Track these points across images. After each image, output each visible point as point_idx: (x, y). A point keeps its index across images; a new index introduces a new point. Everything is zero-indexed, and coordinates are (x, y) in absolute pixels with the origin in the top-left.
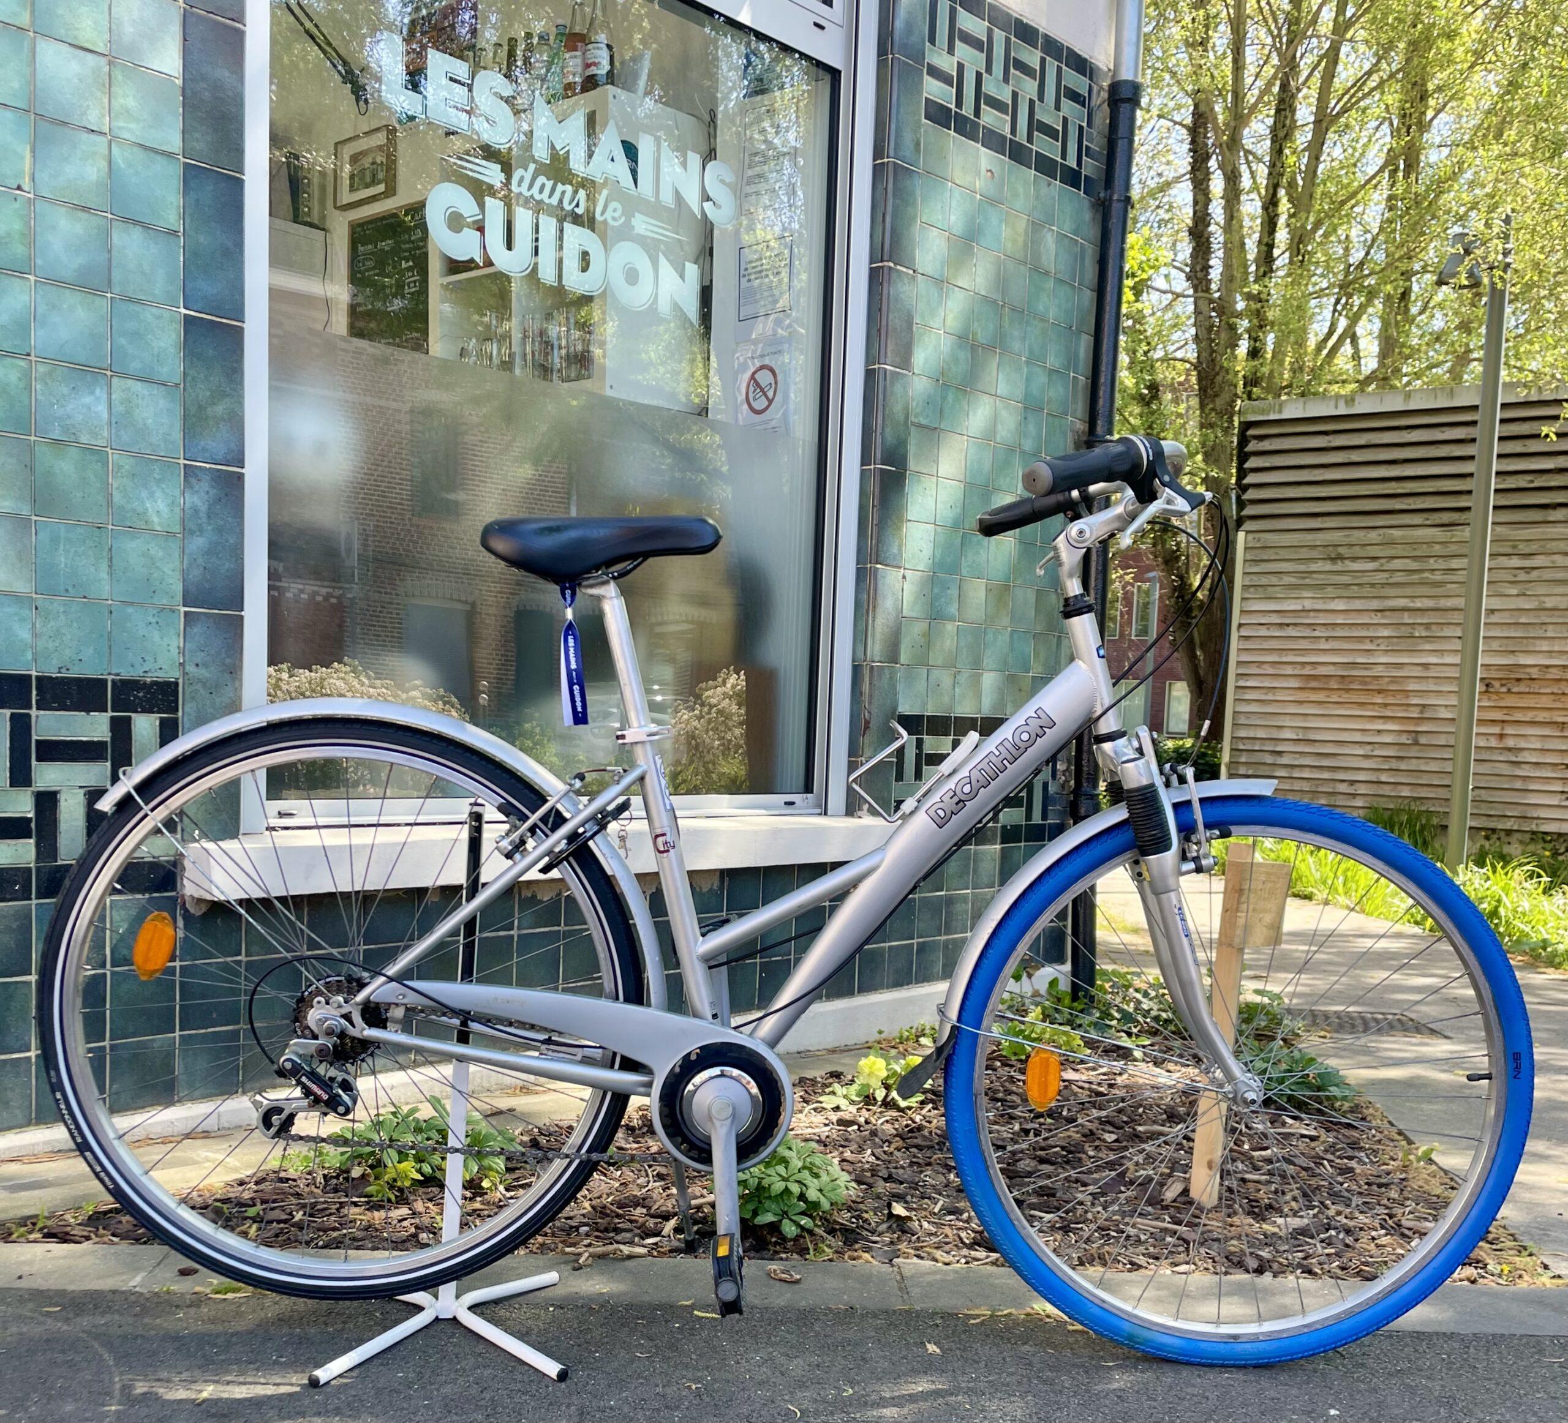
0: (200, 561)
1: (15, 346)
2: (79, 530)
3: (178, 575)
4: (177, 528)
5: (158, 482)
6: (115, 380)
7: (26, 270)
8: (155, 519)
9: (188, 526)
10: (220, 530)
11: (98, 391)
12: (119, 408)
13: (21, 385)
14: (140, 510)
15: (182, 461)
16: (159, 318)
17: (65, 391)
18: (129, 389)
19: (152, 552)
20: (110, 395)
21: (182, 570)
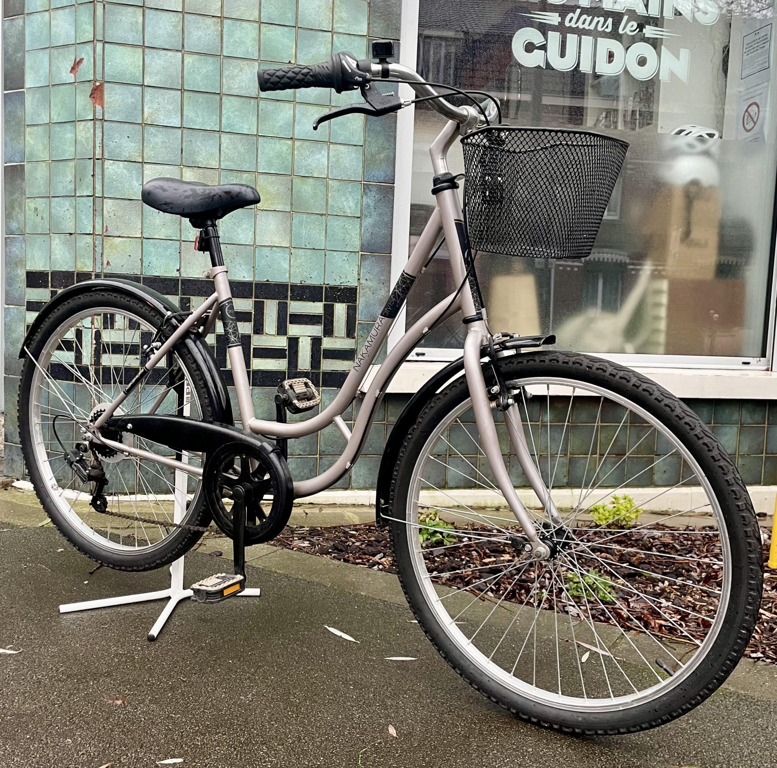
0: (370, 230)
1: (285, 135)
2: (313, 217)
3: (358, 237)
4: (358, 215)
5: (350, 192)
6: (331, 146)
8: (349, 211)
9: (365, 212)
10: (380, 215)
11: (323, 152)
12: (333, 159)
13: (288, 152)
14: (341, 206)
15: (363, 182)
17: (308, 153)
18: (337, 150)
19: (346, 226)
20: (328, 153)
21: (360, 235)
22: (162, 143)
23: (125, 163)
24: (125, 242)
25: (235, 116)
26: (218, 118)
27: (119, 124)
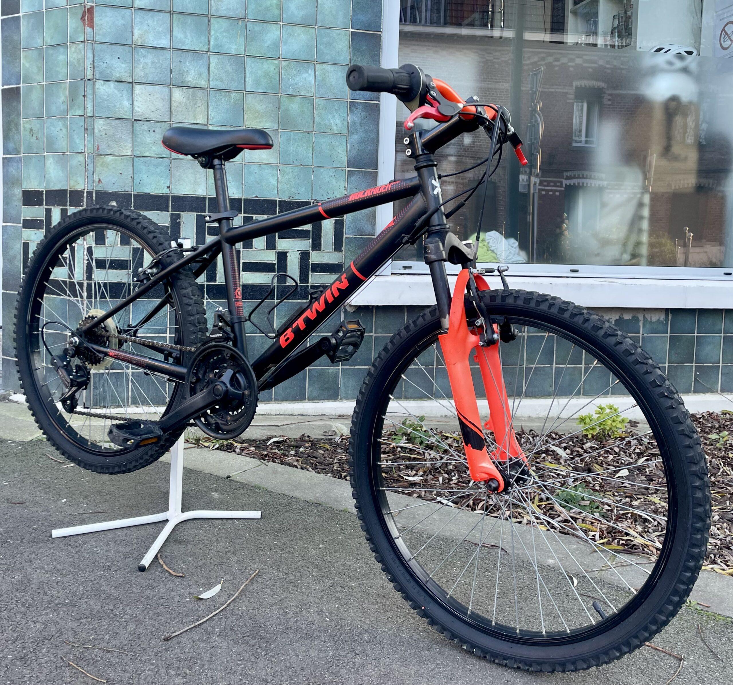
0: (356, 146)
1: (272, 55)
2: (300, 134)
3: (345, 153)
4: (345, 132)
5: (337, 111)
6: (318, 65)
7: (279, 20)
8: (335, 128)
9: (351, 129)
10: (366, 131)
11: (310, 71)
12: (319, 78)
13: (275, 71)
14: (328, 124)
15: (349, 100)
16: (339, 34)
17: (295, 72)
18: (324, 69)
19: (333, 143)
20: (315, 72)
21: (347, 151)
22: (153, 63)
23: (116, 83)
24: (116, 160)
25: (223, 36)
26: (207, 40)
27: (109, 46)
